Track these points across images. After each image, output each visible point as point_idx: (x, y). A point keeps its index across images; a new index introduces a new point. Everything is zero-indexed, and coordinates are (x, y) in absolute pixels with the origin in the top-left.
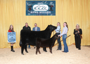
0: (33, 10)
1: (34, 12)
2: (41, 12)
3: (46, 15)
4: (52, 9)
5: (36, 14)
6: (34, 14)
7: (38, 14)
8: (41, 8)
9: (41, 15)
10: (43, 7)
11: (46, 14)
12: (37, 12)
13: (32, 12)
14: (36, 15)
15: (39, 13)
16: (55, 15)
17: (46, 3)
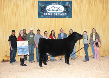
0: (46, 12)
1: (48, 14)
2: (56, 14)
3: (61, 17)
4: (68, 11)
5: (50, 16)
6: (48, 16)
8: (55, 9)
9: (55, 17)
10: (58, 8)
12: (51, 14)
13: (46, 14)
14: (50, 17)
16: (71, 17)
17: (62, 3)
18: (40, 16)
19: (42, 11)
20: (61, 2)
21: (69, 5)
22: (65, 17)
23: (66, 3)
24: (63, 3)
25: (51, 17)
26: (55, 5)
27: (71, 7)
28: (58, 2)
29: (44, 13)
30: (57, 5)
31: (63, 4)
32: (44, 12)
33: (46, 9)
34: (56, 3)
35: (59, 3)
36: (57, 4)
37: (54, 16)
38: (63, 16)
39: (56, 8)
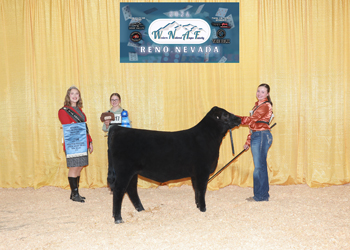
0: (148, 42)
1: (153, 50)
2: (182, 50)
3: (201, 59)
4: (226, 37)
5: (160, 58)
6: (153, 58)
7: (169, 57)
9: (180, 61)
10: (189, 28)
11: (200, 57)
12: (166, 50)
13: (146, 49)
14: (162, 61)
15: (175, 54)
16: (236, 59)
17: (202, 12)
18: (125, 55)
19: (134, 40)
20: (201, 8)
21: (230, 19)
22: (213, 59)
23: (217, 10)
24: (208, 12)
25: (166, 59)
26: (179, 17)
27: (237, 23)
28: (190, 7)
29: (140, 45)
30: (184, 17)
31: (207, 14)
32: (141, 42)
33: (147, 33)
34: (182, 12)
35: (192, 10)
36: (188, 14)
37: (177, 56)
38: (208, 56)
39: (182, 28)
